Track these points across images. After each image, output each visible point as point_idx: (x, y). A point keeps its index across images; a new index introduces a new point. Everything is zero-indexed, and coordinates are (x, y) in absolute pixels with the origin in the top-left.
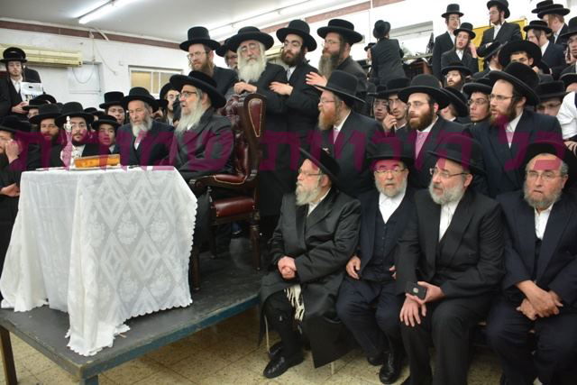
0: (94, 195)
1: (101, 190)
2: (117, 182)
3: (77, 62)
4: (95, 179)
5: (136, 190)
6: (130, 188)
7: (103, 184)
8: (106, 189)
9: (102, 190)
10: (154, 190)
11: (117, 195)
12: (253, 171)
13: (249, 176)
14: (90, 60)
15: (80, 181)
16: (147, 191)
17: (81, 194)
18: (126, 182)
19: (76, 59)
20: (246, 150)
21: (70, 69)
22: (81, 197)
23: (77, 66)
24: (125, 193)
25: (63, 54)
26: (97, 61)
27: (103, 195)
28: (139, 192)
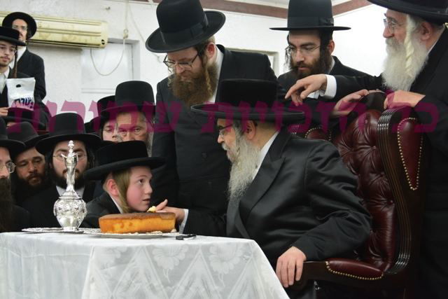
0: (113, 284)
1: (125, 276)
2: (155, 263)
3: (97, 41)
4: (119, 256)
5: (185, 280)
6: (176, 276)
7: (130, 265)
8: (134, 275)
9: (128, 276)
10: (217, 282)
11: (153, 288)
12: (401, 256)
13: (393, 265)
14: (120, 37)
15: (93, 257)
16: (204, 283)
17: (93, 280)
18: (169, 264)
19: (96, 34)
20: (390, 214)
21: (86, 51)
22: (93, 286)
23: (97, 46)
24: (166, 284)
25: (77, 27)
26: (131, 37)
27: (129, 285)
28: (190, 284)
